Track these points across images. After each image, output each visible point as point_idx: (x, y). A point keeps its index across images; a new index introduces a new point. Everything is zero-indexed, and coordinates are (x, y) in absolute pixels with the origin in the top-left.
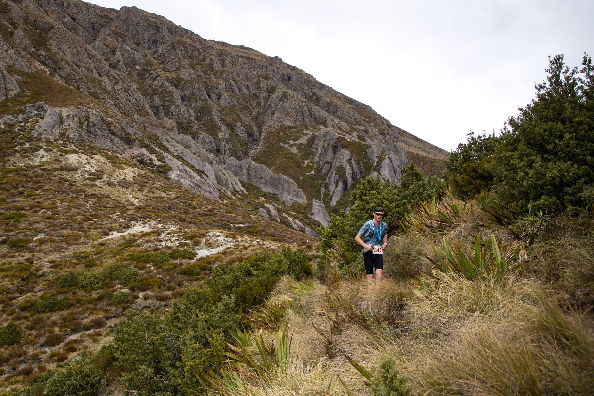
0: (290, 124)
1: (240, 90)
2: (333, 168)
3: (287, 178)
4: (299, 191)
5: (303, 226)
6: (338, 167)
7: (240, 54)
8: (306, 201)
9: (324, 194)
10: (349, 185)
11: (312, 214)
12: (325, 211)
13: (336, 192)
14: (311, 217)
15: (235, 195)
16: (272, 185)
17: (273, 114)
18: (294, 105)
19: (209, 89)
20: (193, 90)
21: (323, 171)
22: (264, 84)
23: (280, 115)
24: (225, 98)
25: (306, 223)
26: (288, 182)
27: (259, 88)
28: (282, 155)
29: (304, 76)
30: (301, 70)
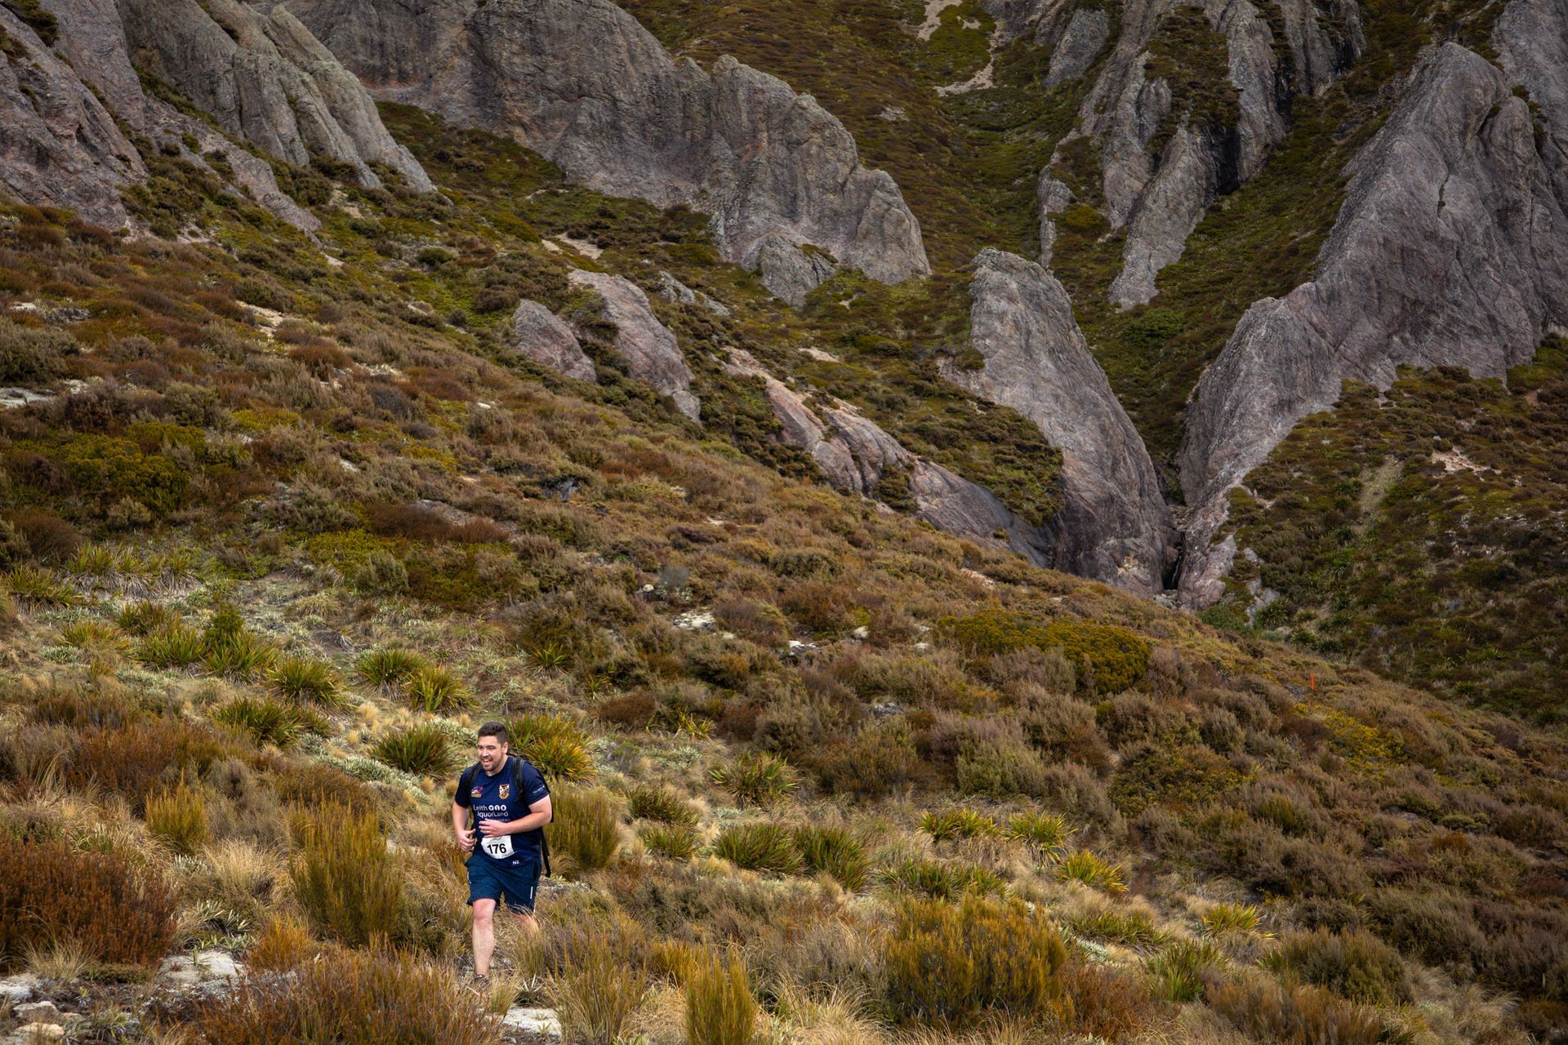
2: (1131, 32)
3: (775, 85)
4: (869, 187)
5: (894, 451)
6: (1172, 25)
8: (921, 260)
9: (1061, 222)
10: (1251, 153)
11: (973, 363)
12: (1076, 337)
13: (1156, 207)
14: (960, 381)
15: (315, 201)
16: (659, 144)
21: (1056, 66)
25: (922, 432)
26: (784, 119)
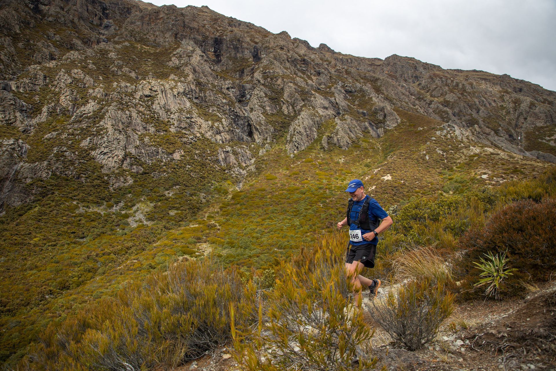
0: (541, 125)
1: (490, 104)
7: (475, 76)
17: (525, 119)
18: (543, 110)
19: (470, 106)
20: (460, 108)
22: (507, 97)
23: (532, 119)
24: (483, 112)
27: (503, 101)
28: (543, 147)
29: (532, 86)
30: (528, 82)
